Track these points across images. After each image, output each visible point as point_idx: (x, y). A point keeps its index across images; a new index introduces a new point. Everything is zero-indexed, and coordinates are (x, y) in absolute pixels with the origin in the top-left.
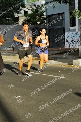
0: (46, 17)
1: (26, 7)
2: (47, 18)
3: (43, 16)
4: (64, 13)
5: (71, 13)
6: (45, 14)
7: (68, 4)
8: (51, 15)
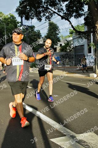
1: (61, 42)
2: (74, 48)
3: (71, 47)
4: (84, 45)
5: (88, 45)
7: (87, 39)
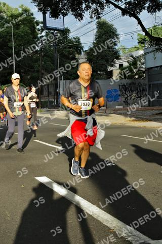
0: (145, 70)
1: (121, 59)
2: (147, 72)
3: (141, 69)
6: (144, 67)
8: (152, 68)
